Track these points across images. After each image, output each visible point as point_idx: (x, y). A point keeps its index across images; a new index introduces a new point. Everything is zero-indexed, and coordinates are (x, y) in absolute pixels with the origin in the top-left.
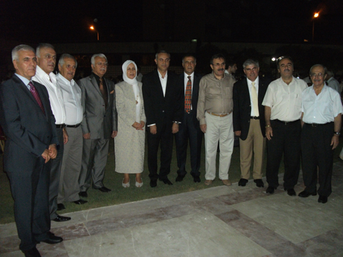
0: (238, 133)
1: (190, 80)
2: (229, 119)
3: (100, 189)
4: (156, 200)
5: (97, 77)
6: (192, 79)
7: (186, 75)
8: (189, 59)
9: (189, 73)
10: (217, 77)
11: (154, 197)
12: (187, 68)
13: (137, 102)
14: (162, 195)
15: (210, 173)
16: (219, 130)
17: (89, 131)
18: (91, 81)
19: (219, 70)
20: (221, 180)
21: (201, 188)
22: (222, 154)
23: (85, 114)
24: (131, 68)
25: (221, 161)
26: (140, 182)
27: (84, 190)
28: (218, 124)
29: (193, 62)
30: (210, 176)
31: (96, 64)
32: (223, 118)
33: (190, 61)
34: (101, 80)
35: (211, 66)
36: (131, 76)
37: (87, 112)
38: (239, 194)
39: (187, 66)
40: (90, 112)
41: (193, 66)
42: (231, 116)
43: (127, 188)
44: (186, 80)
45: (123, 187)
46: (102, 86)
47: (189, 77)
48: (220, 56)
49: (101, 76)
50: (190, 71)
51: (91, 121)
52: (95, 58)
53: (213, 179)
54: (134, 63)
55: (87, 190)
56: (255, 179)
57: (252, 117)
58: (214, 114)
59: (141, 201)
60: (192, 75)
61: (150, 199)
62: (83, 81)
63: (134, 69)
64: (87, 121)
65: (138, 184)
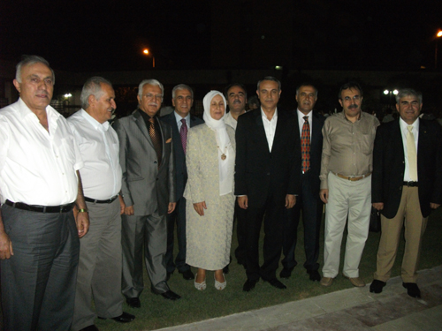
0: (380, 206)
1: (307, 123)
2: (366, 184)
3: (163, 295)
4: (250, 315)
5: (146, 117)
6: (310, 120)
7: (301, 115)
8: (308, 90)
9: (305, 112)
10: (349, 118)
11: (246, 310)
12: (302, 103)
13: (224, 157)
14: (259, 307)
15: (330, 267)
16: (348, 201)
17: (133, 203)
18: (136, 122)
19: (350, 107)
20: (347, 278)
21: (317, 294)
22: (351, 237)
23: (125, 175)
24: (217, 102)
25: (349, 248)
26: (222, 281)
27: (135, 295)
28: (346, 191)
29: (313, 95)
30: (330, 272)
31: (143, 95)
32: (355, 183)
33: (308, 93)
34: (151, 121)
35: (340, 101)
36: (217, 115)
37: (129, 171)
38: (380, 304)
39: (302, 100)
40: (133, 171)
41: (312, 101)
42: (369, 180)
43: (202, 292)
44: (301, 122)
45: (197, 290)
46: (153, 131)
47: (305, 118)
48: (351, 86)
49: (151, 115)
50: (306, 108)
51: (135, 186)
52: (144, 86)
53: (333, 276)
54: (221, 94)
55: (139, 294)
56: (406, 281)
57: (406, 183)
58: (341, 175)
59: (227, 317)
60: (310, 115)
61: (240, 314)
62: (123, 121)
63: (223, 104)
64: (128, 186)
65: (219, 285)
